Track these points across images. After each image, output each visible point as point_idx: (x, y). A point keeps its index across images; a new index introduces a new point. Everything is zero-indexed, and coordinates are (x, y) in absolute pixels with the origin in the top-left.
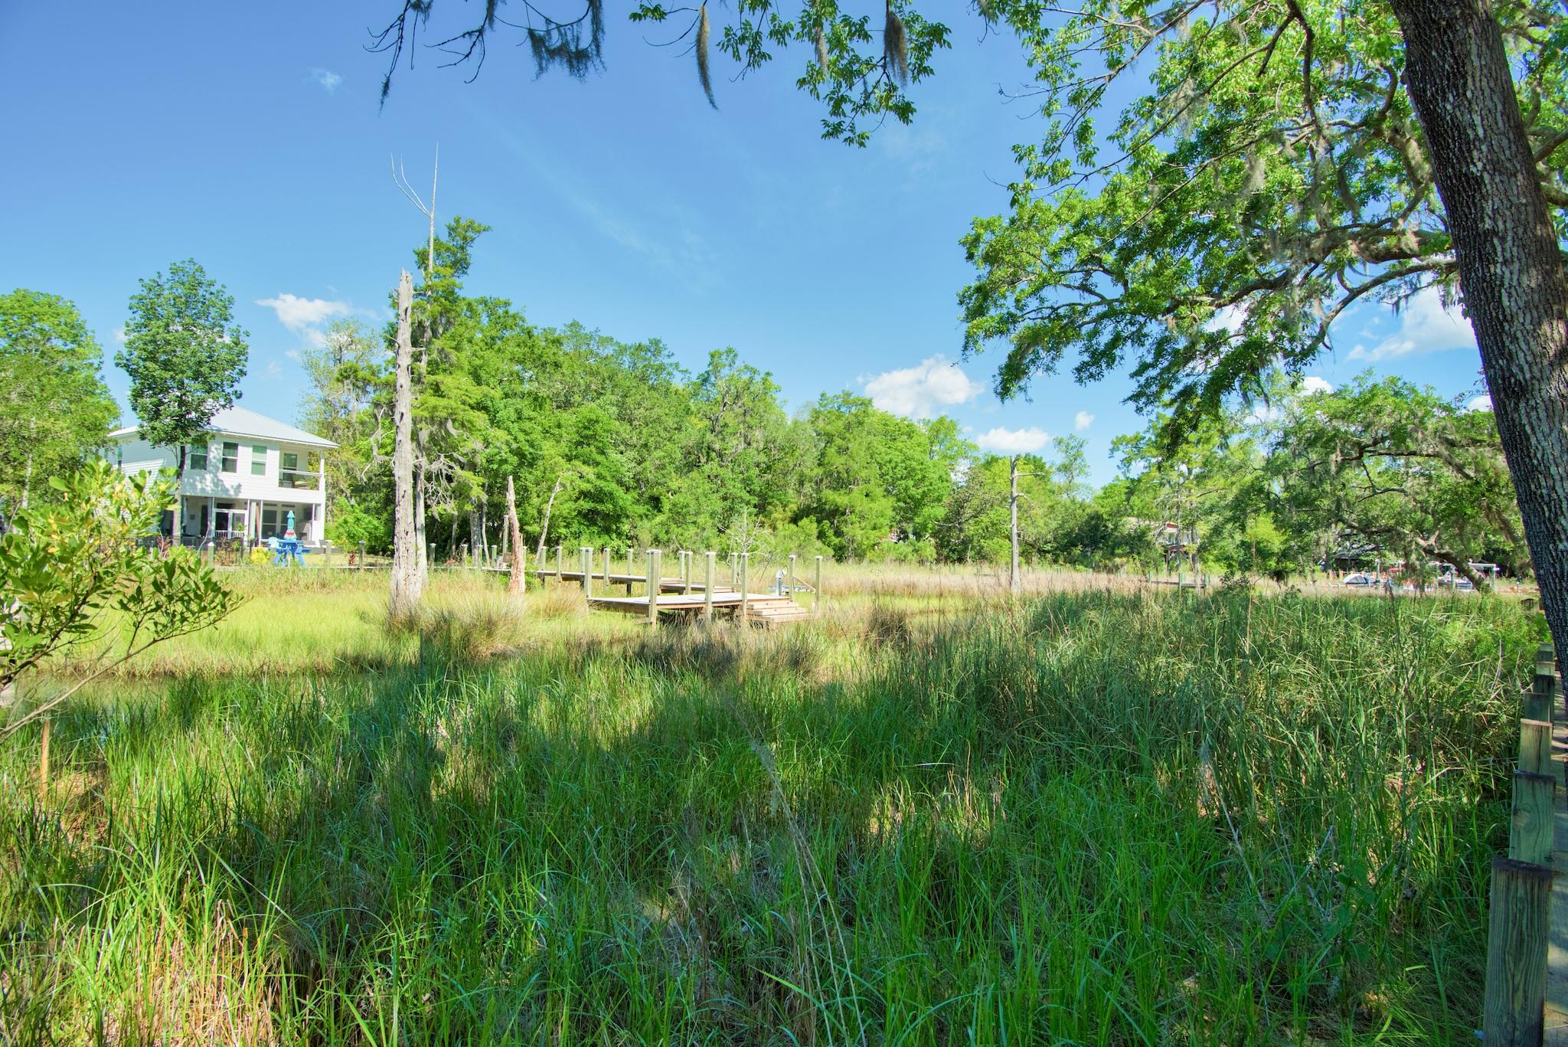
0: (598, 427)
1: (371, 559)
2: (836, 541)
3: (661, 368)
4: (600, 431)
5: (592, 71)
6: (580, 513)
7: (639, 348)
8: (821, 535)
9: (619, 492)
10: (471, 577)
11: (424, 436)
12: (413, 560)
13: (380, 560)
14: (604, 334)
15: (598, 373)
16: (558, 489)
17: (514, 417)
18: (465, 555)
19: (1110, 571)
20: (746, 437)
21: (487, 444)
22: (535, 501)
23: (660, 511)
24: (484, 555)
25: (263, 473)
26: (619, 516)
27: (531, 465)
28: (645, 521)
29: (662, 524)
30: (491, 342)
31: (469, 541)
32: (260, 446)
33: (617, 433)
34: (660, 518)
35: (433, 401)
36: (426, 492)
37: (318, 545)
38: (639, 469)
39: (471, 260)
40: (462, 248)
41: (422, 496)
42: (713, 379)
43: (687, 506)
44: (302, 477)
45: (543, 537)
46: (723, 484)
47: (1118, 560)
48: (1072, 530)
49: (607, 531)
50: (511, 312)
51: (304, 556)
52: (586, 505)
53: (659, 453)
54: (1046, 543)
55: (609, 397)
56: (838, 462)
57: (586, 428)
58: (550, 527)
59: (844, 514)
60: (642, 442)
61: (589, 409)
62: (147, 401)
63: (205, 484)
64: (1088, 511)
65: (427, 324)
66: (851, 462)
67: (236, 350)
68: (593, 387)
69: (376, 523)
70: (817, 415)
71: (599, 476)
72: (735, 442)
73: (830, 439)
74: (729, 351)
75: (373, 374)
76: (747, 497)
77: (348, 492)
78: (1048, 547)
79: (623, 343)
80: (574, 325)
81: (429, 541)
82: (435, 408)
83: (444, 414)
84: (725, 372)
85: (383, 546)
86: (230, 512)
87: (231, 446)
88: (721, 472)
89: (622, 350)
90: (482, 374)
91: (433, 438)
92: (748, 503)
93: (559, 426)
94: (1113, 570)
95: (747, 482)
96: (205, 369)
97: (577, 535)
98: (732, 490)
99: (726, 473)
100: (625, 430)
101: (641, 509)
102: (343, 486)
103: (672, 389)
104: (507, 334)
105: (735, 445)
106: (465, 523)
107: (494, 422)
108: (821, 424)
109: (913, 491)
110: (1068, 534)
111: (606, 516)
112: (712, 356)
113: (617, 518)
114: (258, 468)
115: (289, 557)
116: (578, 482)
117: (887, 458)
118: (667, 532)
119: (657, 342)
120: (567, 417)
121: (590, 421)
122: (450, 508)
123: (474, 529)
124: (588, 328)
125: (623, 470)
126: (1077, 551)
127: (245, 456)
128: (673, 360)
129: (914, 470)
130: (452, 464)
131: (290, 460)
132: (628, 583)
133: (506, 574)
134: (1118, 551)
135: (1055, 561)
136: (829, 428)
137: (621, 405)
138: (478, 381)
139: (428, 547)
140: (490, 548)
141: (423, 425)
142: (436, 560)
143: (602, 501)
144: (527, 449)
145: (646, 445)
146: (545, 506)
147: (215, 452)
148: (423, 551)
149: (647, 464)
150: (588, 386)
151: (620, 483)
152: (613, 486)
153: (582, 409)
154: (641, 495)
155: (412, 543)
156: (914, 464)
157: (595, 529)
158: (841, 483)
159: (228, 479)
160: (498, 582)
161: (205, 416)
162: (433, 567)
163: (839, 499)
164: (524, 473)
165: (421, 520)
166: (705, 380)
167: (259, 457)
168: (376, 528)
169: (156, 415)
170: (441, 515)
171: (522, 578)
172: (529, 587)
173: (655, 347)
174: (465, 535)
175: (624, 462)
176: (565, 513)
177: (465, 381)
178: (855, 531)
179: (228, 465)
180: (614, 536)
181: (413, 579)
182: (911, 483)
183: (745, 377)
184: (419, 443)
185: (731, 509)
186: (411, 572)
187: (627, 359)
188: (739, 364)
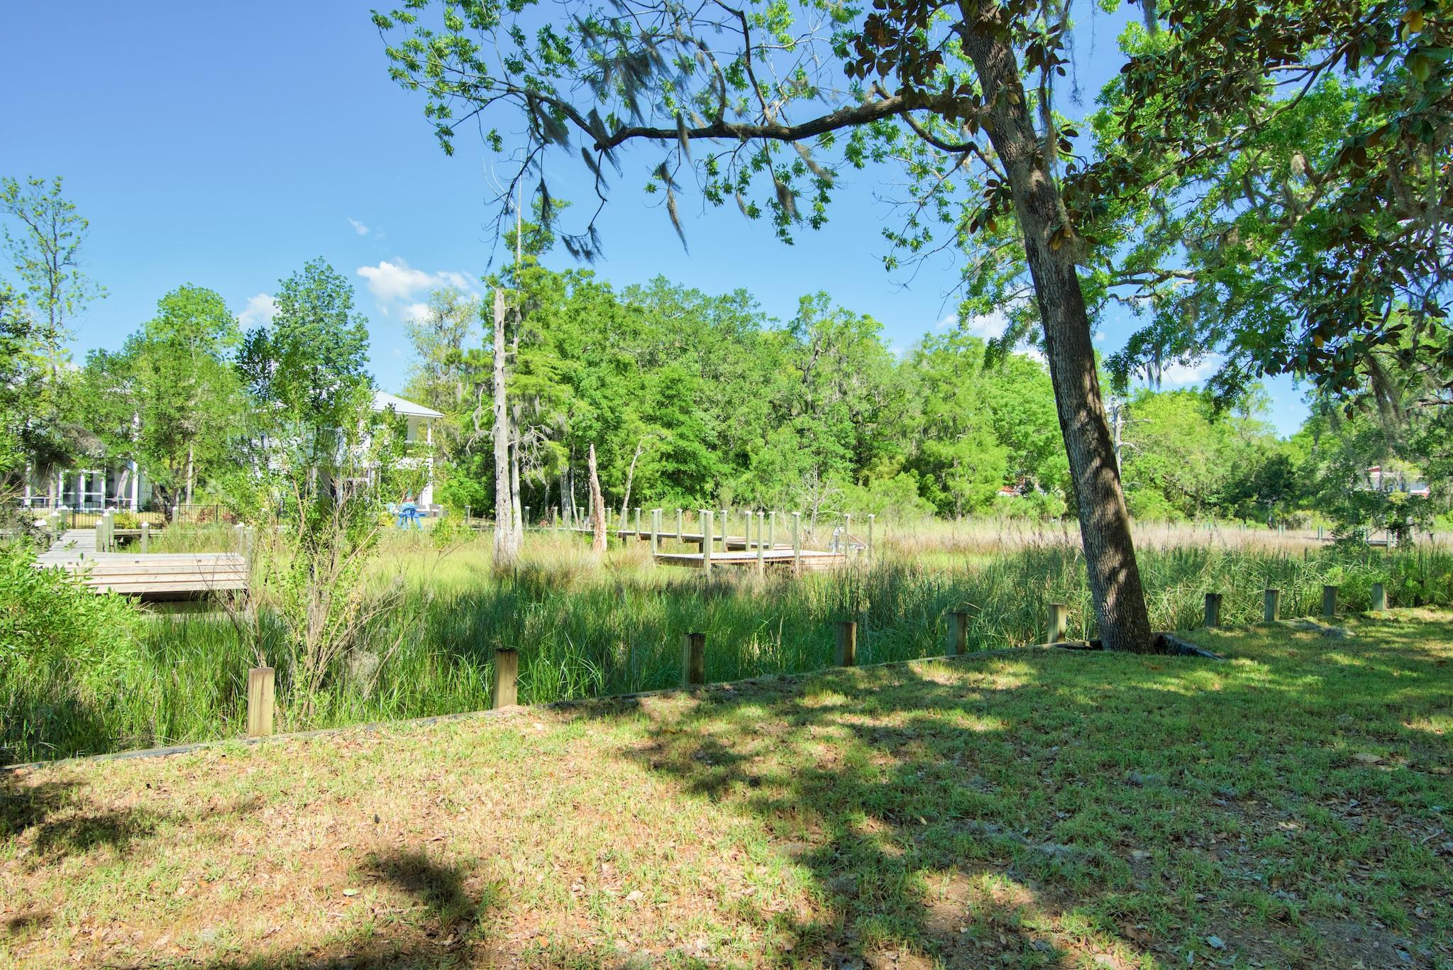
0: (681, 386)
1: (474, 522)
2: (942, 496)
3: (745, 321)
4: (683, 391)
5: (597, 258)
6: (663, 473)
7: (724, 299)
8: (923, 491)
9: (702, 451)
10: (560, 537)
11: (517, 412)
12: (510, 522)
13: (484, 522)
14: (688, 287)
15: (681, 330)
16: (639, 452)
17: (595, 383)
18: (556, 515)
19: (1290, 526)
20: (840, 385)
21: (571, 415)
22: (619, 463)
23: (748, 468)
24: (573, 516)
26: (704, 476)
27: (616, 428)
28: (731, 479)
29: (748, 482)
30: (574, 315)
31: (559, 504)
33: (701, 391)
34: (747, 476)
35: (524, 379)
36: (520, 460)
37: (428, 509)
38: (724, 426)
41: (517, 464)
42: (803, 327)
43: (772, 463)
45: (627, 499)
46: (816, 439)
47: (1300, 513)
48: (1246, 478)
49: (691, 491)
50: (595, 282)
51: (421, 519)
52: (671, 466)
53: (744, 409)
54: (1212, 493)
55: (692, 354)
56: (943, 410)
57: (668, 388)
58: (633, 489)
59: (952, 466)
60: (726, 399)
61: (674, 368)
64: (1270, 454)
65: (518, 309)
66: (958, 410)
67: (358, 336)
68: (677, 345)
69: (477, 486)
70: (920, 358)
71: (682, 436)
72: (829, 392)
73: (934, 384)
74: (821, 295)
75: (474, 358)
76: (841, 451)
77: (451, 456)
78: (1213, 499)
79: (708, 296)
80: (660, 281)
81: (523, 504)
82: (526, 386)
83: (533, 392)
84: (816, 318)
85: (484, 509)
88: (814, 424)
89: (707, 303)
90: (566, 346)
91: (525, 414)
92: (843, 457)
94: (1297, 524)
95: (840, 437)
96: (333, 356)
97: (661, 496)
98: (824, 444)
99: (819, 427)
100: (709, 387)
101: (726, 468)
102: (446, 450)
103: (759, 339)
105: (827, 395)
106: (556, 486)
107: (579, 392)
108: (925, 367)
109: (1035, 437)
110: (1240, 484)
111: (690, 476)
112: (802, 303)
113: (702, 478)
115: (409, 520)
116: (659, 444)
117: (1003, 402)
118: (753, 490)
119: (743, 292)
120: (653, 379)
121: (673, 381)
122: (540, 474)
123: (563, 491)
124: (673, 282)
125: (707, 429)
126: (1252, 502)
128: (759, 310)
129: (1035, 414)
130: (542, 436)
132: (700, 542)
133: (591, 534)
134: (1303, 502)
135: (1224, 516)
136: (932, 372)
137: (705, 362)
138: (564, 354)
139: (523, 509)
140: (578, 511)
141: (516, 401)
142: (530, 522)
143: (685, 462)
144: (609, 415)
145: (729, 402)
146: (627, 469)
148: (518, 514)
149: (732, 421)
150: (672, 344)
151: (704, 441)
152: (696, 446)
153: (665, 369)
154: (726, 453)
155: (509, 507)
156: (1034, 407)
157: (679, 489)
158: (950, 431)
160: (583, 541)
162: (528, 527)
163: (944, 450)
164: (610, 436)
165: (516, 487)
166: (795, 328)
168: (477, 491)
170: (533, 481)
171: (604, 538)
172: (610, 545)
173: (742, 297)
174: (556, 499)
175: (708, 422)
176: (648, 474)
177: (553, 357)
178: (962, 485)
180: (698, 496)
181: (510, 538)
182: (1031, 429)
183: (840, 321)
184: (513, 418)
185: (825, 464)
186: (509, 532)
187: (711, 312)
188: (832, 308)
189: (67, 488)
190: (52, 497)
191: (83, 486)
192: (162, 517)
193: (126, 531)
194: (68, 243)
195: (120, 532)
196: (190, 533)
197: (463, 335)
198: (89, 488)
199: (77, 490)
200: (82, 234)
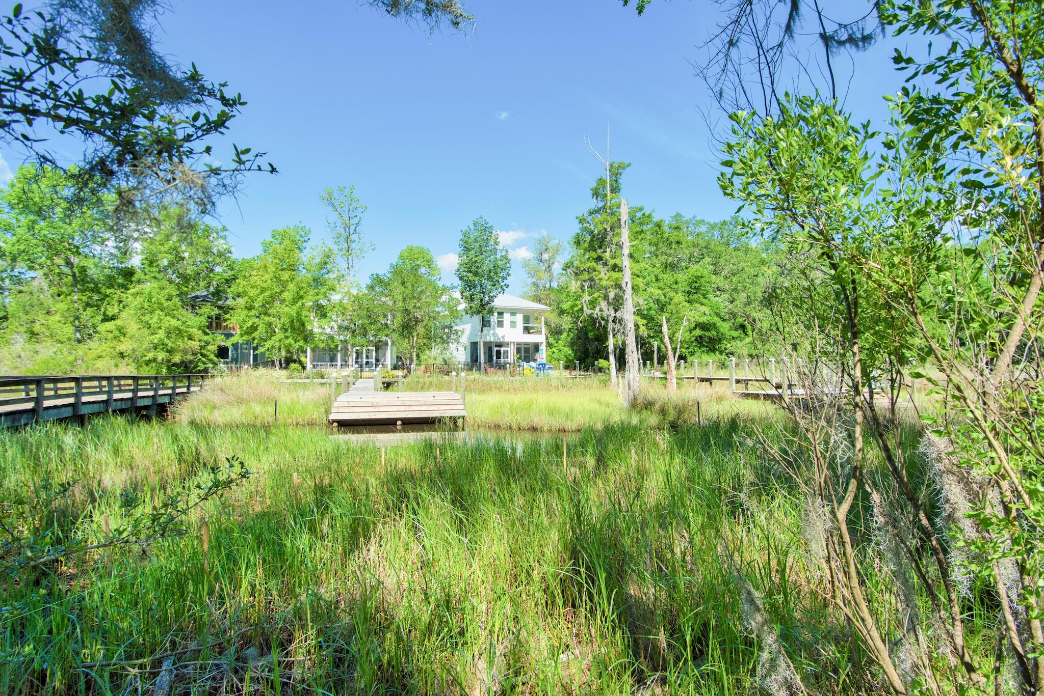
0: (702, 280)
3: (741, 235)
4: (704, 284)
6: (695, 339)
7: (724, 223)
9: (720, 323)
11: (612, 296)
12: (637, 368)
14: (697, 219)
15: (698, 245)
16: (685, 323)
23: (747, 334)
25: (515, 327)
27: (661, 309)
28: (738, 341)
32: (513, 313)
33: (715, 283)
35: (616, 275)
38: (731, 306)
39: (621, 187)
40: (616, 181)
44: (533, 328)
45: (677, 355)
49: (712, 349)
50: (647, 214)
52: (699, 333)
55: (707, 259)
57: (694, 282)
60: (732, 287)
61: (695, 269)
62: (467, 294)
63: (490, 336)
65: (609, 229)
67: (504, 261)
68: (695, 254)
79: (712, 222)
82: (617, 279)
86: (502, 349)
87: (500, 314)
89: (712, 227)
91: (615, 297)
93: (676, 283)
96: (492, 274)
97: (694, 353)
100: (720, 281)
101: (735, 334)
103: (751, 248)
104: (645, 228)
111: (711, 340)
113: (720, 340)
114: (513, 324)
115: (542, 371)
118: (755, 348)
120: (681, 277)
121: (696, 277)
124: (687, 216)
125: (721, 308)
127: (507, 317)
131: (526, 319)
132: (746, 382)
137: (716, 264)
143: (708, 330)
144: (663, 299)
145: (735, 290)
147: (494, 319)
149: (738, 302)
150: (692, 254)
151: (718, 315)
152: (716, 319)
153: (690, 270)
154: (733, 324)
157: (704, 349)
159: (500, 332)
161: (491, 299)
166: (774, 239)
167: (513, 319)
169: (472, 300)
172: (679, 384)
173: (736, 221)
175: (721, 301)
176: (686, 339)
179: (500, 324)
180: (717, 353)
184: (608, 301)
187: (716, 233)
189: (357, 358)
190: (350, 362)
191: (364, 356)
192: (405, 371)
193: (387, 380)
194: (356, 221)
195: (385, 380)
196: (421, 380)
197: (553, 263)
198: (367, 357)
199: (362, 358)
200: (361, 215)
